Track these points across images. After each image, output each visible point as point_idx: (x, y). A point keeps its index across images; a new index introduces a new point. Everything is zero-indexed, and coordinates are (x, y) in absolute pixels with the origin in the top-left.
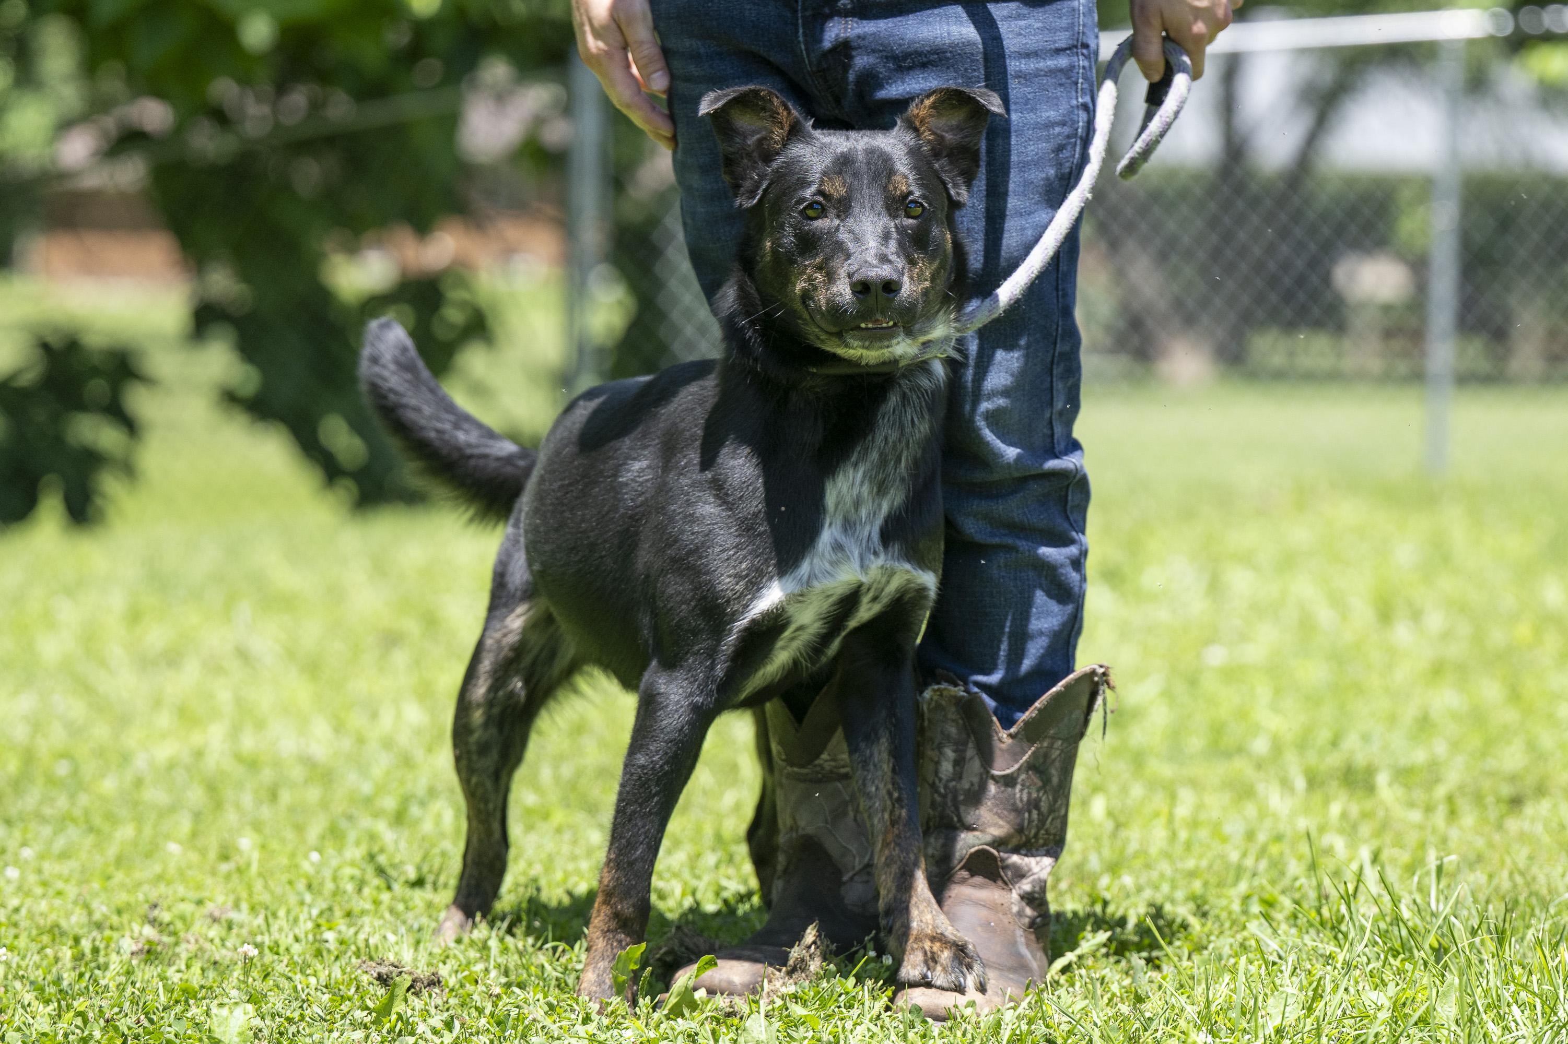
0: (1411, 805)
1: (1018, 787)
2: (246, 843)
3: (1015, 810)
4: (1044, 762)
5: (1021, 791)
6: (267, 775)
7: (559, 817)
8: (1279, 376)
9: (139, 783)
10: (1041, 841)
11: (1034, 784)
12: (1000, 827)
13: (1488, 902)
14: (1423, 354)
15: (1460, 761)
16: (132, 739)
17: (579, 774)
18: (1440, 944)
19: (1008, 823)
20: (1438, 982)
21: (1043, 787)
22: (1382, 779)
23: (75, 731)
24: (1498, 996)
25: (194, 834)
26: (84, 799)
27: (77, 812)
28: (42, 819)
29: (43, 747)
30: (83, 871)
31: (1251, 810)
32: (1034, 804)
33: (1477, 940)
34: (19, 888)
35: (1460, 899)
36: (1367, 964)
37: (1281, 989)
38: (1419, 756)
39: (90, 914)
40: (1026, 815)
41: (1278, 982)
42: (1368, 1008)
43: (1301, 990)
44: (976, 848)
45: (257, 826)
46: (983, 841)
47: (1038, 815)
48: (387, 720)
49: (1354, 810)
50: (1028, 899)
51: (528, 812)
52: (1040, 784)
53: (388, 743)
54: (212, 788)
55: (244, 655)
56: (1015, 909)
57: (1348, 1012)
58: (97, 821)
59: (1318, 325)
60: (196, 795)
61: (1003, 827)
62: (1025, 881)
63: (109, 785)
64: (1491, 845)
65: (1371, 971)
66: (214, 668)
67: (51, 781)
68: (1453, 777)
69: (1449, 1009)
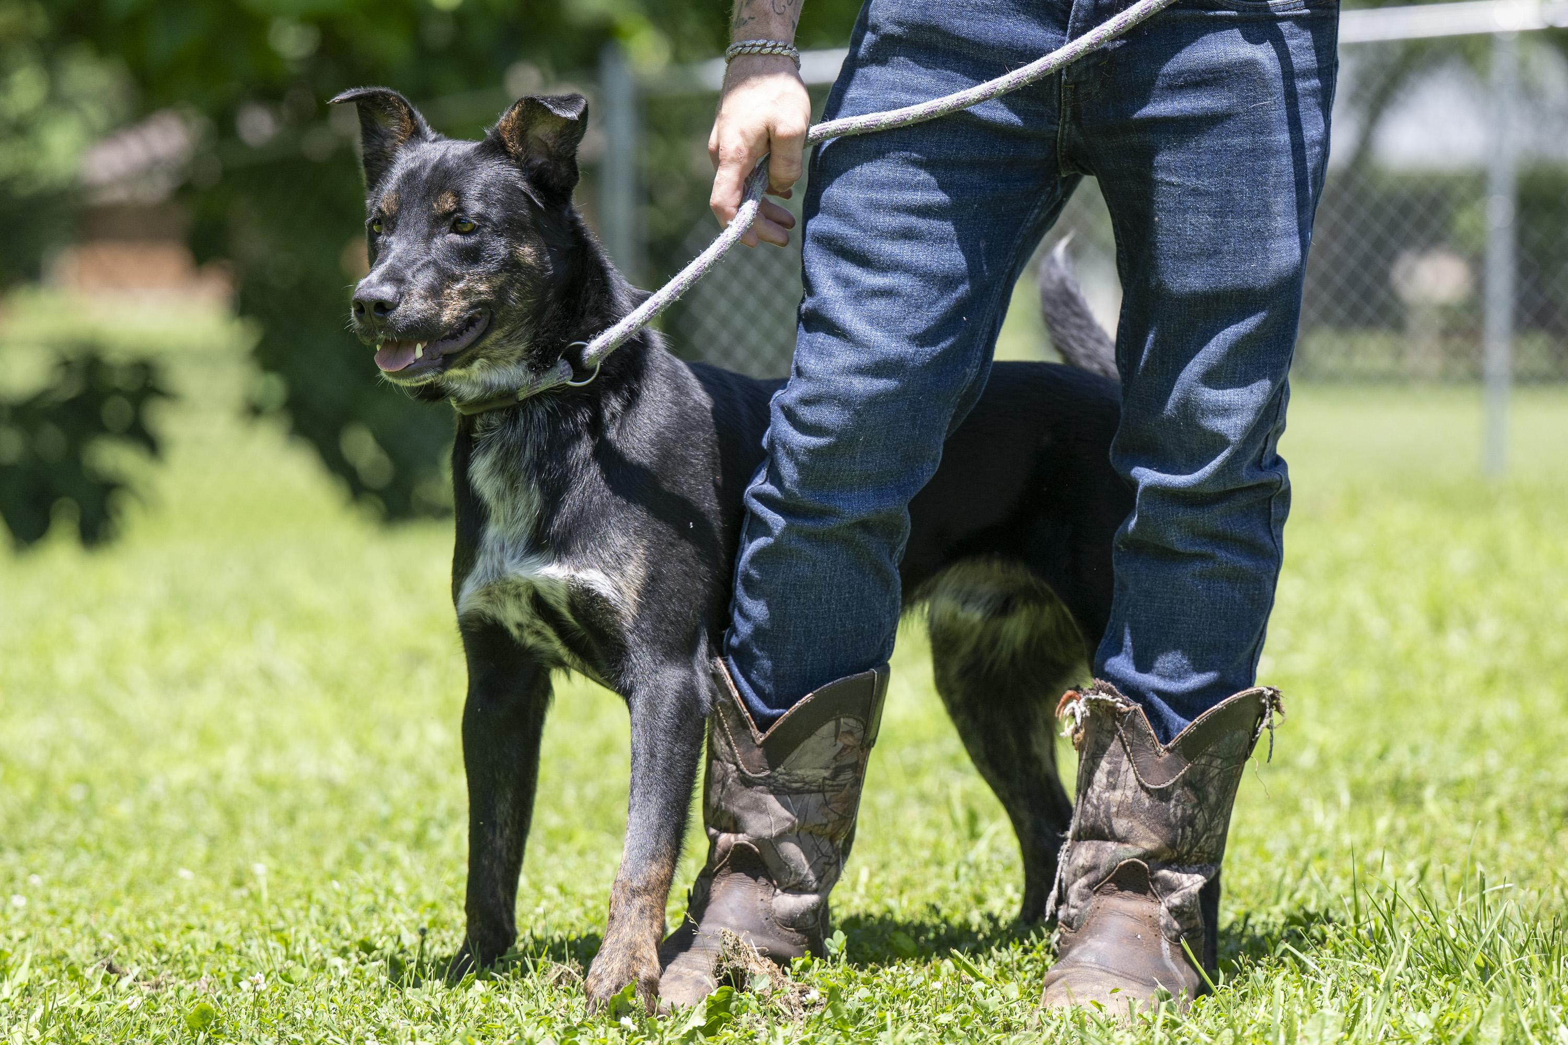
0: (1461, 820)
1: (1173, 802)
2: (261, 869)
3: (1168, 825)
4: (1201, 780)
5: (1176, 806)
6: (286, 798)
7: (582, 838)
8: (1333, 378)
9: (155, 807)
10: (1194, 859)
11: (1189, 800)
12: (1152, 841)
13: (1537, 919)
14: (1482, 352)
15: (1512, 772)
16: (150, 762)
17: (604, 794)
18: (1486, 963)
19: (1161, 838)
20: (1483, 1003)
21: (1198, 805)
22: (1429, 793)
23: (92, 753)
24: (1545, 1016)
25: (209, 860)
26: (98, 825)
27: (89, 839)
28: (52, 844)
29: (59, 771)
30: (94, 897)
31: (1295, 825)
32: (1189, 821)
33: (1525, 958)
34: (27, 917)
35: (1508, 915)
36: (1410, 985)
37: (1320, 1011)
38: (1470, 769)
39: (98, 942)
40: (1180, 831)
41: (1317, 1004)
42: (1411, 1030)
43: (1341, 1011)
44: (1127, 861)
45: (273, 851)
46: (1134, 854)
47: (1192, 832)
48: (409, 741)
49: (1401, 824)
50: (1177, 912)
51: (551, 834)
52: (1196, 801)
53: (410, 764)
54: (229, 813)
55: (267, 676)
56: (1163, 922)
57: (1390, 1035)
58: (110, 847)
59: (1370, 324)
60: (212, 819)
61: (1155, 841)
62: (1174, 895)
63: (124, 810)
64: (1542, 859)
65: (1414, 991)
66: (236, 689)
67: (66, 806)
68: (1504, 790)
69: (1495, 1031)
